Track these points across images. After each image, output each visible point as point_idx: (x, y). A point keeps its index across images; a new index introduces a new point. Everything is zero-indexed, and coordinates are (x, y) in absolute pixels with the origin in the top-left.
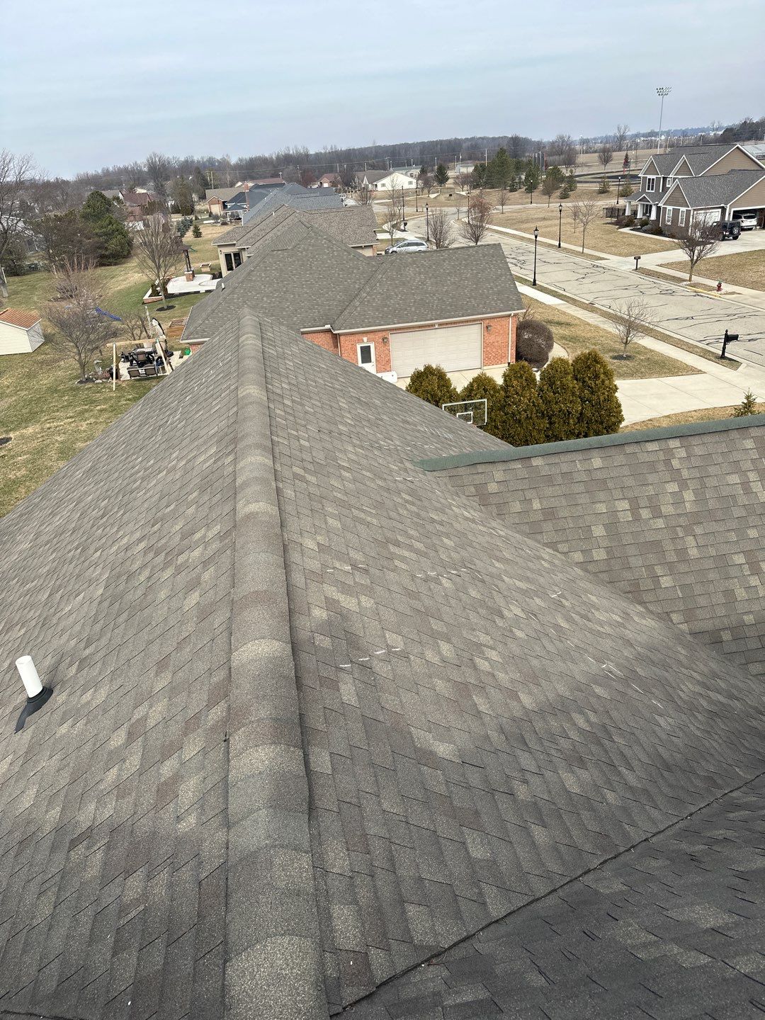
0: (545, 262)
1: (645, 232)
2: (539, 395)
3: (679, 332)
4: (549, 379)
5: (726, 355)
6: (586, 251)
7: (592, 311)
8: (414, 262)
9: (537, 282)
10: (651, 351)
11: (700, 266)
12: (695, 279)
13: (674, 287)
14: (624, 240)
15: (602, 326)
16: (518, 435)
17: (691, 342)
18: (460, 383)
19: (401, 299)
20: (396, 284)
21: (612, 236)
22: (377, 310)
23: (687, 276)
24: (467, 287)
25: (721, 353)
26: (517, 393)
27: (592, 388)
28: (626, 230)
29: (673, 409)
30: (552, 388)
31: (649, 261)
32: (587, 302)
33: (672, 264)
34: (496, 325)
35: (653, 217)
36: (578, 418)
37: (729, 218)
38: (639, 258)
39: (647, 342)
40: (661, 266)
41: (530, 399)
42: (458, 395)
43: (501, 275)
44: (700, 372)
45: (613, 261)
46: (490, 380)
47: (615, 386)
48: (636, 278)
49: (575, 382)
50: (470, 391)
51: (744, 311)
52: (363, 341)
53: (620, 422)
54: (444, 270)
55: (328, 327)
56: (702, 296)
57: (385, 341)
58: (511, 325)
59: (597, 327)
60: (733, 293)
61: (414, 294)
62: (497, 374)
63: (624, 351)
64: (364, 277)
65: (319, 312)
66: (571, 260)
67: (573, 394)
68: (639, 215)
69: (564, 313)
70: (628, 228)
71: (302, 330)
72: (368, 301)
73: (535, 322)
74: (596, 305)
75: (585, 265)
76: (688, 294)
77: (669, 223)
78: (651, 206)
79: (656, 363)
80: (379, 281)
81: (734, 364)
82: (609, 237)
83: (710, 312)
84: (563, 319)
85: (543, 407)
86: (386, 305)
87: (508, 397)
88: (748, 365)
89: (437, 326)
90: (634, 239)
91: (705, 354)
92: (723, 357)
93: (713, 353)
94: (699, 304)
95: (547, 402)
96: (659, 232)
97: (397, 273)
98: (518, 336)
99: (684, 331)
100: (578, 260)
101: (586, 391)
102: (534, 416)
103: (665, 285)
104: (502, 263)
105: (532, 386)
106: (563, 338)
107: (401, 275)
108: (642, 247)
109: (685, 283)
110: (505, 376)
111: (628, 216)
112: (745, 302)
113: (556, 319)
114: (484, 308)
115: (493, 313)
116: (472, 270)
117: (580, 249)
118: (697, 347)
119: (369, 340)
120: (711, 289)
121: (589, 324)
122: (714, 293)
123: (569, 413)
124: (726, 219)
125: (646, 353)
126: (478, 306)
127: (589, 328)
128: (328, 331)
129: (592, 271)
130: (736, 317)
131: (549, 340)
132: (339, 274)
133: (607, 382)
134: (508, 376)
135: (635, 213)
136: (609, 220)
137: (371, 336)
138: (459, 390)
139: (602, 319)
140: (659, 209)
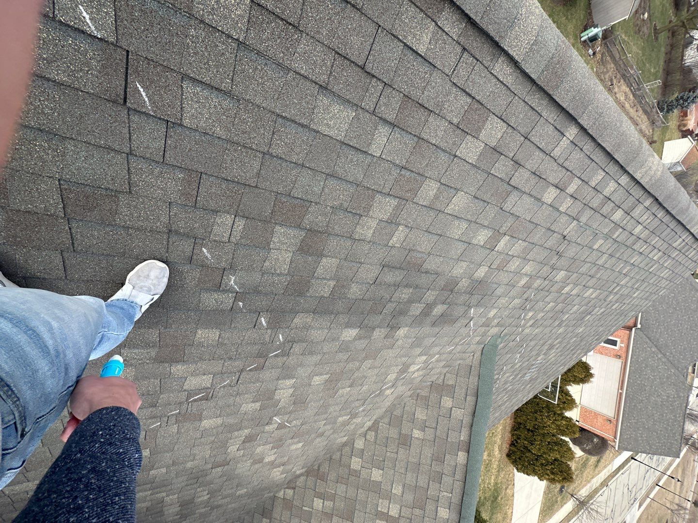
0: (648, 471)
2: (551, 433)
6: (649, 500)
7: (602, 484)
9: (633, 460)
10: (562, 506)
15: (589, 485)
18: (574, 390)
19: (649, 377)
20: (663, 379)
22: (644, 360)
26: (555, 420)
27: (546, 466)
32: (609, 484)
34: (611, 427)
36: (527, 447)
39: (569, 506)
41: (549, 427)
42: (566, 385)
46: (570, 409)
47: (543, 480)
49: (553, 459)
50: (565, 394)
52: (621, 343)
53: (517, 469)
55: (639, 326)
57: (618, 356)
58: (607, 436)
59: (589, 482)
61: (651, 387)
62: (573, 414)
63: (566, 492)
65: (653, 324)
66: (644, 487)
67: (544, 453)
69: (605, 467)
72: (653, 357)
73: (606, 451)
74: (605, 488)
79: (553, 505)
80: (668, 369)
84: (601, 464)
85: (541, 432)
86: (647, 366)
87: (555, 414)
89: (620, 391)
95: (544, 435)
97: (673, 383)
101: (544, 462)
105: (559, 432)
106: (587, 459)
107: (670, 385)
110: (571, 419)
114: (626, 425)
115: (621, 429)
117: (651, 496)
119: (621, 347)
121: (593, 478)
123: (532, 444)
125: (561, 502)
126: (630, 423)
128: (635, 325)
131: (589, 452)
132: (681, 346)
133: (547, 477)
134: (570, 421)
137: (624, 350)
138: (569, 388)
139: (594, 487)
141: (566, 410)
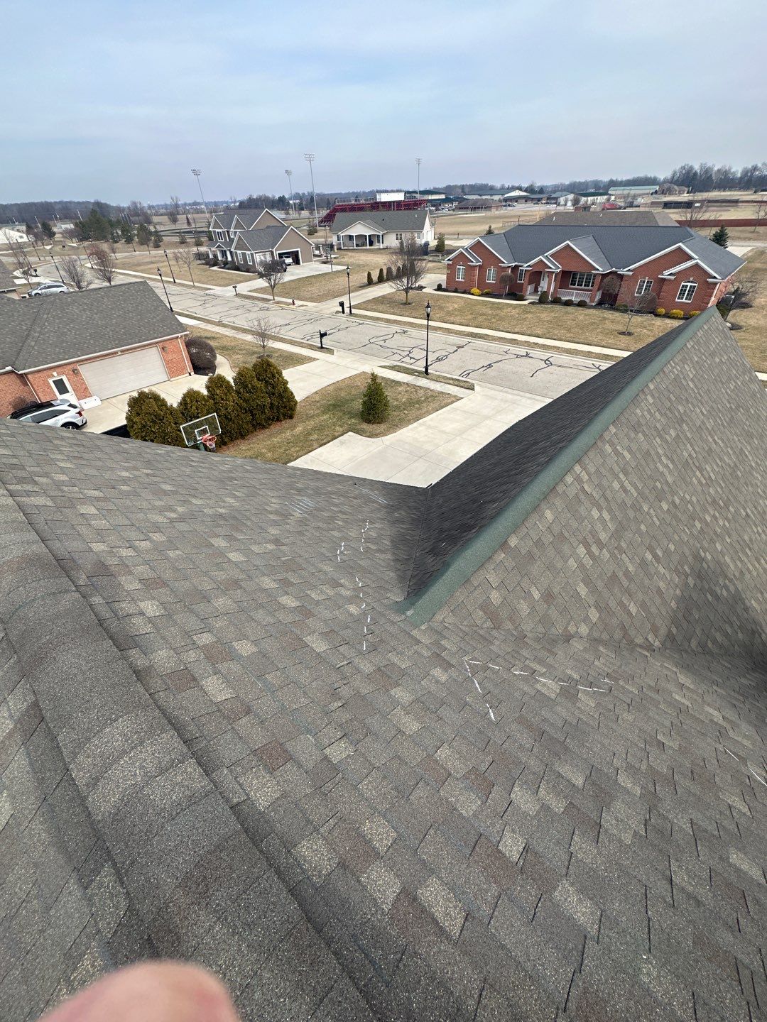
1: (230, 269)
2: (238, 397)
3: (287, 334)
5: (324, 346)
6: (196, 284)
7: (224, 327)
9: (174, 309)
10: (279, 350)
11: (276, 290)
12: (277, 299)
13: (267, 305)
14: (218, 275)
15: (237, 336)
17: (298, 340)
18: (173, 400)
21: (209, 273)
22: (56, 346)
23: (271, 297)
25: (320, 345)
28: (217, 269)
31: (243, 288)
32: (217, 321)
33: (257, 290)
34: (169, 346)
35: (230, 259)
37: (277, 258)
40: (250, 291)
42: (177, 411)
44: (315, 359)
45: (217, 290)
50: (185, 405)
51: (314, 316)
52: (53, 376)
56: (287, 310)
57: (75, 373)
58: (182, 345)
60: (303, 306)
66: (189, 291)
68: (220, 258)
70: (216, 267)
72: (43, 340)
74: (224, 322)
75: (201, 294)
76: (278, 309)
77: (242, 263)
78: (225, 251)
79: (287, 357)
81: (329, 351)
82: (207, 273)
83: (297, 319)
87: (217, 404)
88: (338, 351)
89: (119, 353)
90: (224, 274)
91: (311, 347)
92: (322, 347)
93: (315, 346)
94: (289, 315)
96: (237, 269)
98: (189, 352)
99: (290, 334)
100: (193, 291)
103: (261, 304)
106: (217, 348)
109: (272, 302)
111: (212, 259)
112: (312, 310)
114: (154, 334)
115: (163, 337)
117: (191, 283)
118: (304, 343)
119: (58, 375)
120: (289, 304)
124: (275, 259)
125: (276, 352)
129: (207, 298)
130: (313, 320)
131: (213, 351)
134: (209, 386)
135: (216, 256)
136: (199, 262)
137: (60, 370)
139: (234, 331)
140: (231, 252)
141: (203, 396)
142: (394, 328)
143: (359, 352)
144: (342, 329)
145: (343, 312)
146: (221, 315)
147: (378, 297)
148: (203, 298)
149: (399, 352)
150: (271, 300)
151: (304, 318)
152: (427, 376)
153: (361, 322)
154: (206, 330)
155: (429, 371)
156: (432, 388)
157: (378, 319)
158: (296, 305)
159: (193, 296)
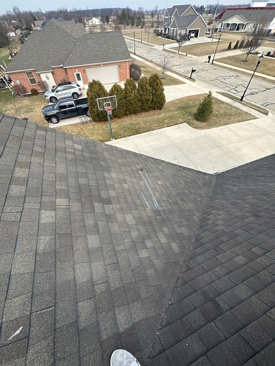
0: (138, 47)
1: (165, 38)
2: (138, 92)
3: (177, 69)
4: (141, 86)
5: (192, 77)
6: (149, 44)
7: (152, 63)
8: (91, 38)
9: (136, 53)
10: (170, 76)
11: (181, 49)
12: (180, 53)
13: (174, 55)
14: (159, 40)
16: (132, 108)
17: (181, 73)
19: (87, 53)
20: (85, 47)
21: (156, 39)
22: (79, 58)
23: (177, 52)
24: (111, 49)
25: (190, 77)
26: (130, 92)
28: (160, 37)
29: (179, 97)
30: (142, 89)
31: (167, 47)
32: (150, 60)
33: (173, 48)
34: (122, 65)
35: (167, 33)
36: (151, 101)
37: (188, 32)
38: (164, 45)
39: (168, 73)
40: (170, 48)
41: (135, 94)
43: (123, 44)
44: (185, 83)
45: (157, 47)
46: (119, 86)
47: (163, 88)
48: (163, 52)
51: (194, 63)
52: (76, 72)
54: (102, 41)
55: (62, 65)
56: (182, 58)
57: (84, 71)
58: (128, 66)
59: (154, 68)
60: (190, 57)
63: (163, 76)
64: (73, 44)
65: (58, 59)
66: (145, 47)
67: (150, 92)
68: (163, 32)
70: (160, 36)
71: (52, 67)
73: (136, 65)
74: (153, 61)
75: (149, 48)
76: (178, 57)
77: (171, 34)
78: (166, 28)
79: (172, 80)
80: (78, 46)
81: (194, 80)
82: (155, 39)
83: (185, 63)
85: (139, 97)
88: (198, 81)
89: (102, 65)
90: (162, 40)
91: (185, 77)
92: (191, 78)
93: (188, 77)
94: (182, 61)
95: (141, 95)
96: (169, 38)
98: (130, 70)
99: (178, 69)
100: (147, 46)
101: (154, 91)
102: (136, 101)
103: (172, 55)
104: (122, 39)
105: (135, 88)
106: (144, 71)
107: (86, 43)
108: (164, 42)
109: (177, 54)
111: (160, 32)
112: (194, 60)
113: (142, 65)
114: (118, 58)
115: (121, 60)
116: (112, 42)
117: (147, 43)
118: (183, 74)
119: (78, 71)
122: (185, 57)
123: (149, 100)
124: (187, 33)
125: (169, 77)
126: (116, 57)
127: (151, 68)
128: (62, 67)
129: (151, 50)
130: (192, 65)
131: (140, 72)
135: (162, 31)
136: (155, 34)
137: (79, 69)
139: (155, 65)
140: (169, 29)
142: (232, 73)
143: (209, 83)
144: (205, 71)
145: (209, 62)
146: (153, 58)
147: (230, 56)
148: (149, 50)
149: (230, 86)
150: (177, 53)
151: (188, 63)
152: (241, 102)
153: (216, 68)
154: (144, 63)
155: (243, 99)
156: (241, 109)
157: (225, 68)
158: (187, 57)
159: (146, 48)
